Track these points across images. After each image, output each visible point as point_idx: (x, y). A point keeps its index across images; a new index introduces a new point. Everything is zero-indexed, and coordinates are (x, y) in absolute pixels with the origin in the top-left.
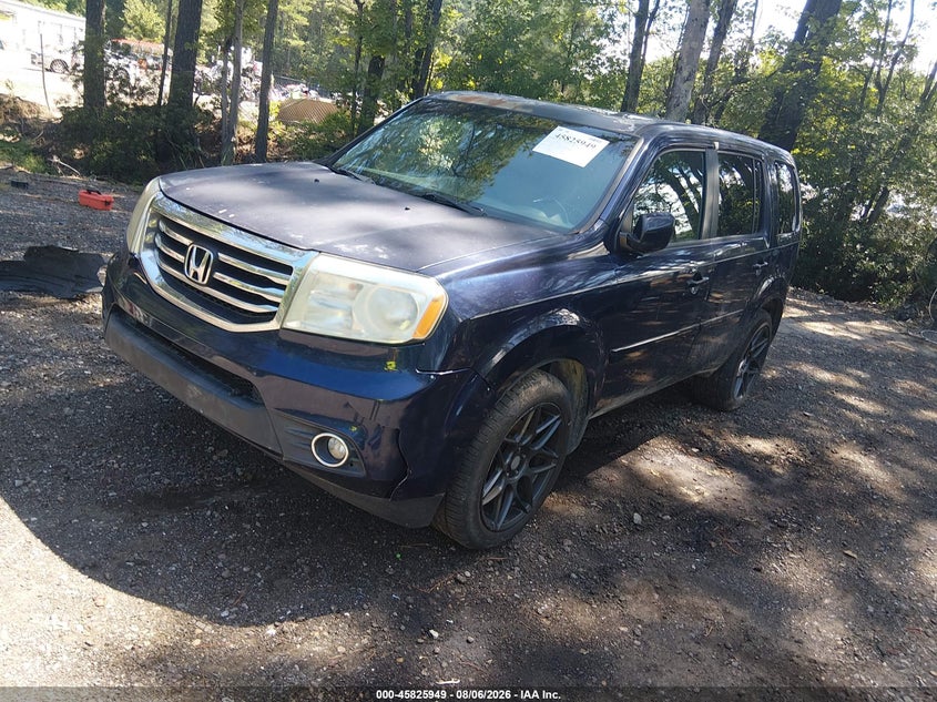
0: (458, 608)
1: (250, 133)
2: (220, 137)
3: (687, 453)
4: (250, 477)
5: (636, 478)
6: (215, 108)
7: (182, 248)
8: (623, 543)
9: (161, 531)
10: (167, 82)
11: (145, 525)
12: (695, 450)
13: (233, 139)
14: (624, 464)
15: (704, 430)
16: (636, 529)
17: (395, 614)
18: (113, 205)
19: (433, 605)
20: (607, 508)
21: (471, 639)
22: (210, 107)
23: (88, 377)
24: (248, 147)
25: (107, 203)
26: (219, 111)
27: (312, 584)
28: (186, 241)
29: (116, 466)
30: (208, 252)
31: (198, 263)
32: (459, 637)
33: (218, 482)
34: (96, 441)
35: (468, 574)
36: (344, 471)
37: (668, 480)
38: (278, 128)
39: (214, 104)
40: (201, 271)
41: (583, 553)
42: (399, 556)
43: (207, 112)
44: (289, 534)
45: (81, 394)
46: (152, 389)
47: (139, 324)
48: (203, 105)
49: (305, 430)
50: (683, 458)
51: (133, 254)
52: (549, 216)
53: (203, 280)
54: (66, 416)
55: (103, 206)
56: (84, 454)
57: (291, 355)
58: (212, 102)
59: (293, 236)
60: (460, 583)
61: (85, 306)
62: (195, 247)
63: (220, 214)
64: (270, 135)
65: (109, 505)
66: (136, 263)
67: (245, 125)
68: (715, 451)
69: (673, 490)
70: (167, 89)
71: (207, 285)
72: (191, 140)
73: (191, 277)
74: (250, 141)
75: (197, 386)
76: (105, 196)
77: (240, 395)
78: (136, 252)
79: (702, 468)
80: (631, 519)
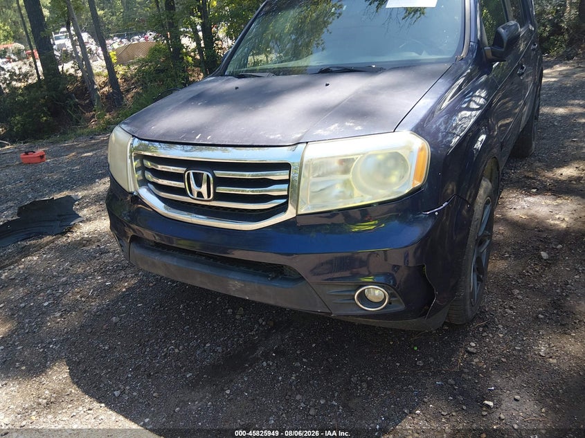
0: (487, 375)
1: (104, 79)
2: (86, 88)
3: (531, 195)
4: (272, 324)
5: (515, 225)
6: (76, 70)
7: (179, 177)
8: (548, 276)
9: (242, 392)
10: (39, 63)
11: (228, 392)
12: (535, 190)
13: (96, 87)
14: (499, 218)
15: (527, 174)
16: (548, 264)
17: (451, 398)
18: (45, 157)
19: (469, 380)
20: (517, 255)
21: (517, 397)
22: (72, 71)
23: (111, 287)
24: (106, 89)
25: (42, 157)
26: (79, 71)
27: (376, 395)
28: (180, 170)
29: (177, 351)
30: (205, 173)
31: (199, 184)
32: (507, 399)
33: (253, 335)
34: (149, 336)
35: (473, 344)
36: (386, 310)
37: (536, 218)
38: (120, 70)
39: (74, 67)
40: (204, 189)
41: (531, 296)
42: (416, 348)
43: (71, 75)
44: (330, 360)
45: (115, 302)
46: (160, 280)
47: (157, 245)
48: (67, 71)
49: (344, 289)
50: (531, 199)
51: (132, 193)
52: (420, 54)
53: (209, 196)
54: (116, 323)
55: (39, 159)
56: (148, 350)
57: (313, 235)
58: (72, 67)
59: (272, 137)
60: (473, 353)
61: (75, 234)
62: (191, 172)
63: (198, 138)
64: (118, 76)
65: (193, 385)
66: (137, 199)
67: (99, 75)
68: (545, 186)
69: (544, 224)
70: (40, 68)
71: (214, 199)
72: (69, 96)
73: (195, 196)
74: (105, 84)
75: (238, 280)
76: (40, 151)
77: (276, 277)
78: (133, 190)
79: (548, 202)
80: (540, 258)
